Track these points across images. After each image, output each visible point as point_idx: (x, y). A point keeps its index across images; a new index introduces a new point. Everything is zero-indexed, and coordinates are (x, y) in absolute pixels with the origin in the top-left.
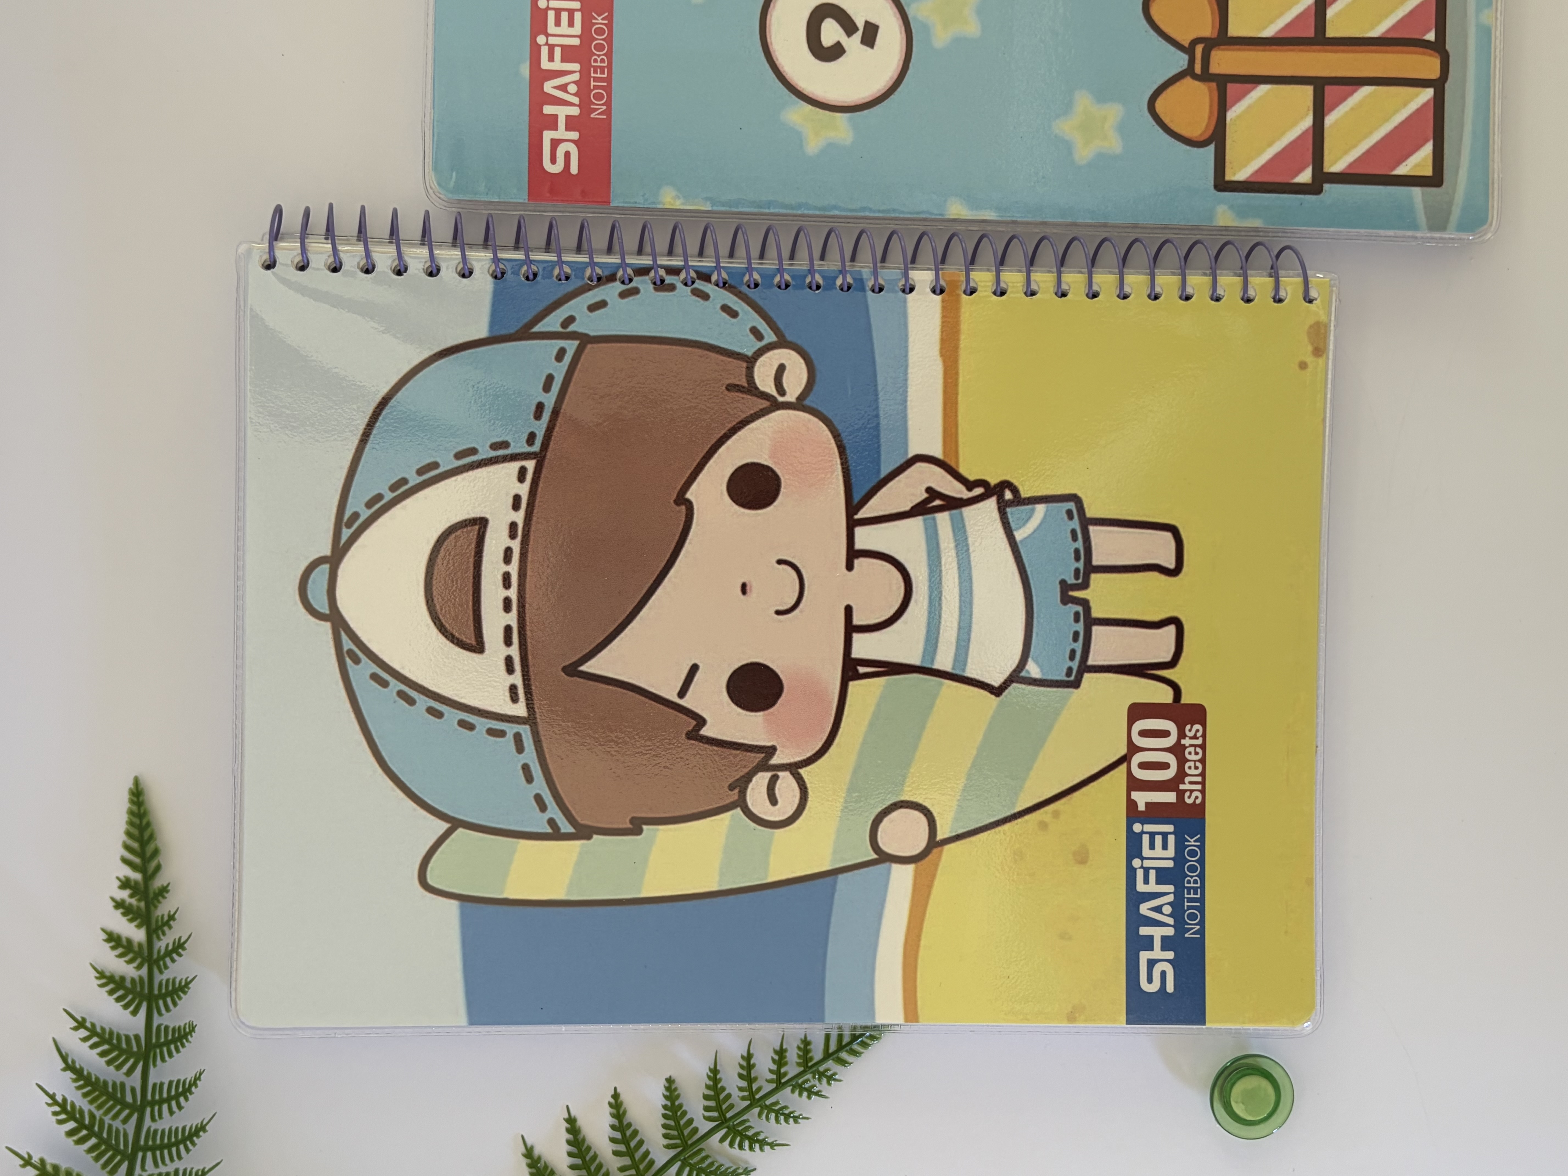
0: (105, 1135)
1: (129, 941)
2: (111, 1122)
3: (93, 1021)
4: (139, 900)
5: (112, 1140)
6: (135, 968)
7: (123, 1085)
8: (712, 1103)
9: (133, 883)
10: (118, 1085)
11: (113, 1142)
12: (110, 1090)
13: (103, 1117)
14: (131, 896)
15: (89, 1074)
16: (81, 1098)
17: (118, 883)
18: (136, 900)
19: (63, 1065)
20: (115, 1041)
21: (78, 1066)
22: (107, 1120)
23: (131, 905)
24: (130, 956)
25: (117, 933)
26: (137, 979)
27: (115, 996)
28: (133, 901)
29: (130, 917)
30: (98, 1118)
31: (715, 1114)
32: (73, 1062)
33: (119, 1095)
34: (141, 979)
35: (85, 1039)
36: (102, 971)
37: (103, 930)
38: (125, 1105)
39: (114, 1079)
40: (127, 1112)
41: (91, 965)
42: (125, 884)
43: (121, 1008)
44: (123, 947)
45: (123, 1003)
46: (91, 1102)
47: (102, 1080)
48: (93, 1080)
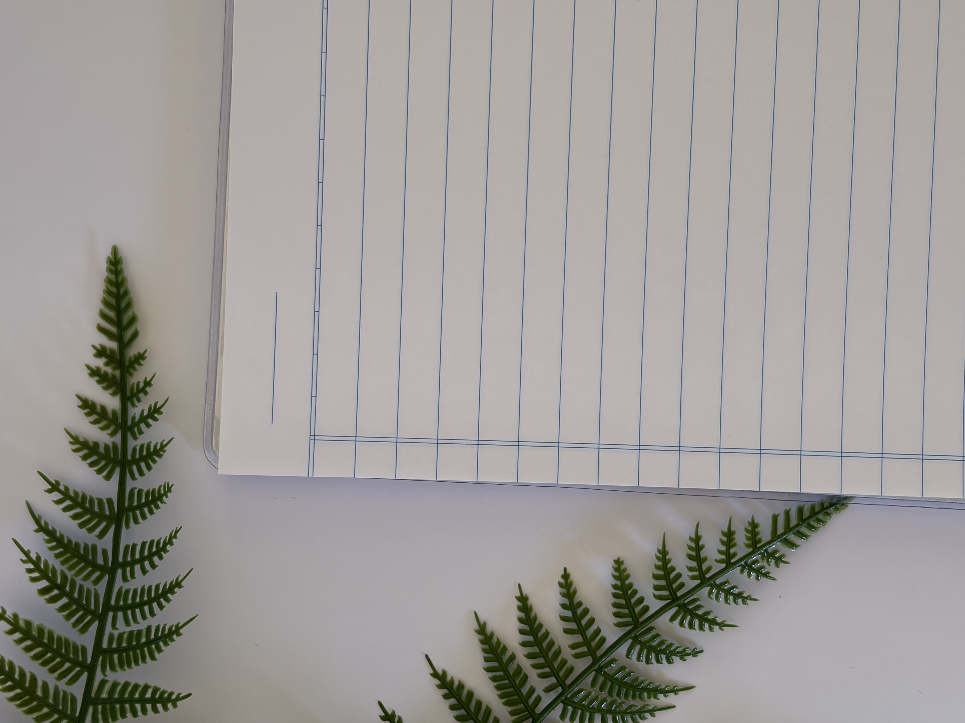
0: (76, 595)
1: (103, 408)
2: (82, 583)
3: (67, 484)
4: (115, 369)
5: (83, 600)
6: (108, 434)
7: (94, 547)
8: (663, 583)
9: (108, 352)
10: (90, 548)
11: (84, 602)
12: (82, 552)
13: (74, 578)
14: (107, 364)
15: (62, 536)
16: (54, 559)
17: (94, 351)
18: (112, 368)
19: (36, 527)
20: (87, 505)
21: (51, 529)
22: (79, 580)
23: (106, 373)
24: (104, 423)
25: (92, 401)
26: (111, 445)
27: (89, 461)
28: (109, 370)
29: (104, 385)
30: (69, 579)
31: (665, 593)
32: (46, 524)
33: (90, 557)
34: (115, 445)
35: (58, 502)
36: (76, 436)
37: (78, 397)
38: (96, 567)
39: (87, 542)
40: (98, 573)
41: (66, 430)
42: (101, 352)
43: (95, 473)
44: (97, 413)
45: (96, 468)
46: (63, 563)
47: (74, 543)
48: (66, 542)
